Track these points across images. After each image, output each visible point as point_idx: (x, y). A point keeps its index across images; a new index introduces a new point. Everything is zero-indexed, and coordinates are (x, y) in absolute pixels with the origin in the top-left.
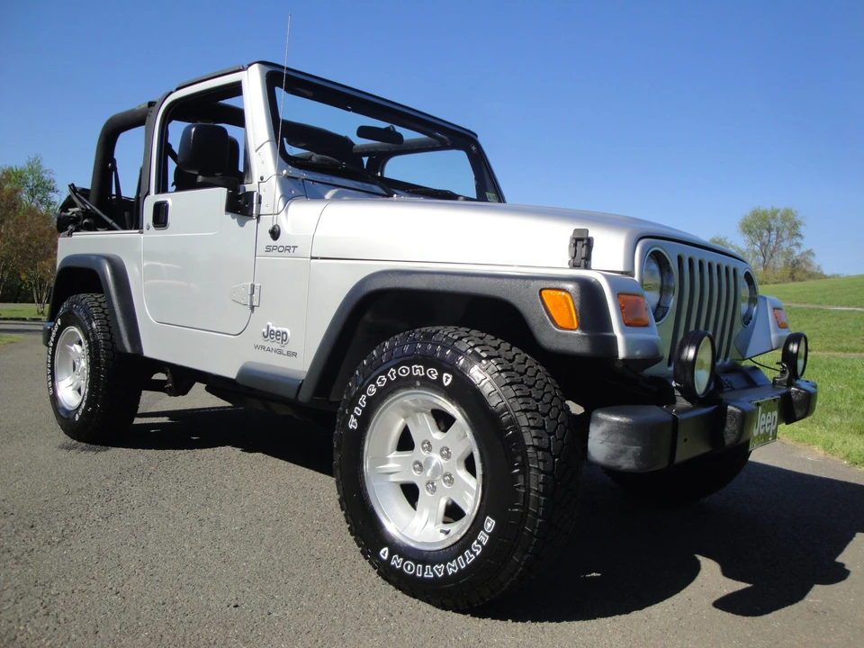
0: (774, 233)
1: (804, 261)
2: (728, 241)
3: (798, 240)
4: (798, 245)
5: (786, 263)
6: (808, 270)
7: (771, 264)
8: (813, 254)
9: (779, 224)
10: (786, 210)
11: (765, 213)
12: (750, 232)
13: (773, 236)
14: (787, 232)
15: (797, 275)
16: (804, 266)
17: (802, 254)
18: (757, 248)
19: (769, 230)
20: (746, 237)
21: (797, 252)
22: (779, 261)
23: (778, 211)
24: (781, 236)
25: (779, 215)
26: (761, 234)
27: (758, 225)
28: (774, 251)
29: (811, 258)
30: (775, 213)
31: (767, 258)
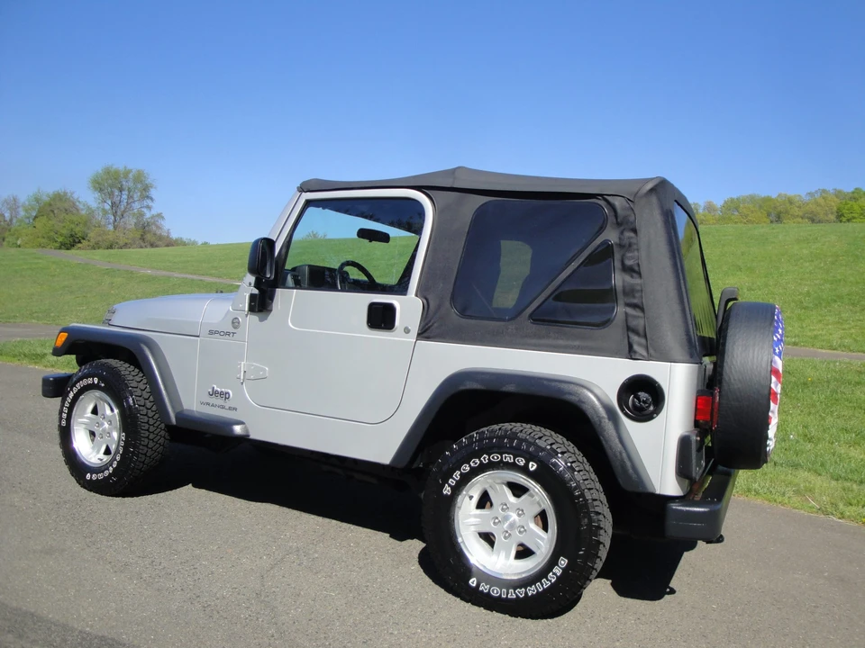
0: (125, 193)
1: (154, 223)
2: (75, 196)
3: (149, 202)
4: (149, 208)
5: (137, 225)
6: (158, 232)
7: (122, 224)
8: (163, 217)
9: (131, 184)
10: (138, 171)
11: (117, 172)
12: (101, 190)
13: (125, 197)
14: (139, 194)
15: (148, 237)
16: (154, 228)
17: (153, 217)
18: (107, 207)
19: (121, 190)
20: (97, 195)
21: (148, 215)
22: (130, 222)
23: (130, 171)
24: (132, 197)
25: (131, 176)
26: (111, 195)
27: (110, 183)
28: (124, 211)
29: (161, 222)
30: (127, 173)
31: (118, 218)
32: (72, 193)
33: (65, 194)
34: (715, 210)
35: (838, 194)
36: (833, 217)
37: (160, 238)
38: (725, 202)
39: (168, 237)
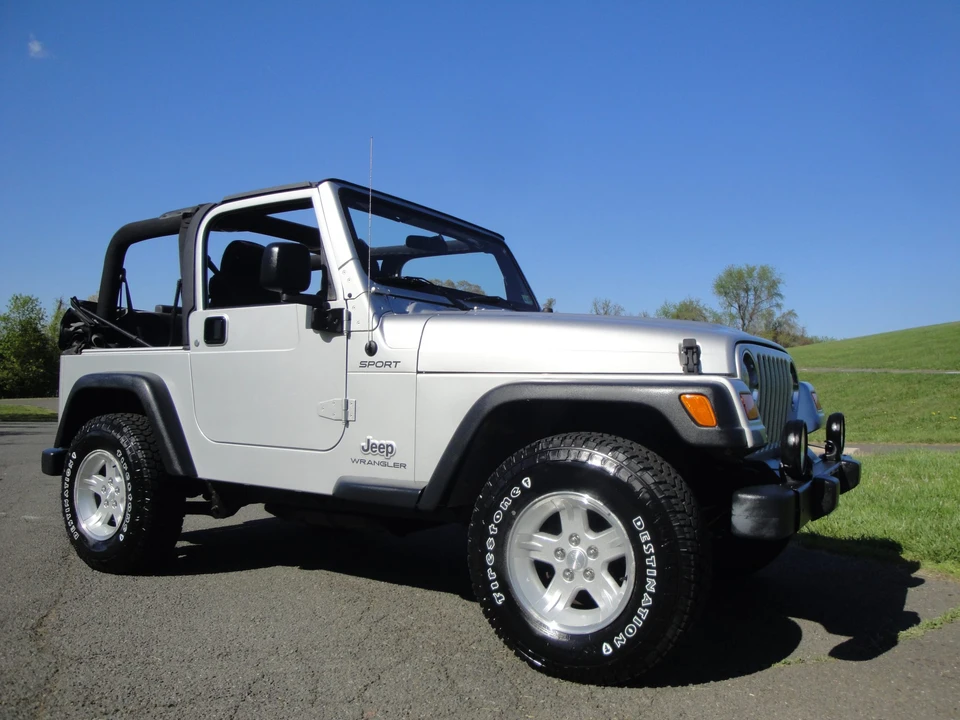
0: (752, 293)
1: (786, 323)
2: (701, 304)
3: (778, 300)
4: (778, 306)
5: (766, 326)
6: (792, 333)
7: (751, 325)
8: (795, 315)
9: (756, 283)
10: (762, 267)
11: (740, 273)
12: (726, 294)
13: (751, 297)
14: (766, 292)
15: (781, 338)
16: (787, 328)
17: (783, 316)
18: (734, 310)
19: (747, 290)
20: (722, 299)
22: (760, 324)
23: (753, 270)
24: (759, 297)
25: (755, 274)
26: (738, 296)
27: (734, 285)
28: (753, 313)
29: (793, 320)
30: (750, 271)
31: (746, 322)
32: (698, 302)
33: (691, 303)
37: (795, 339)
39: (802, 336)
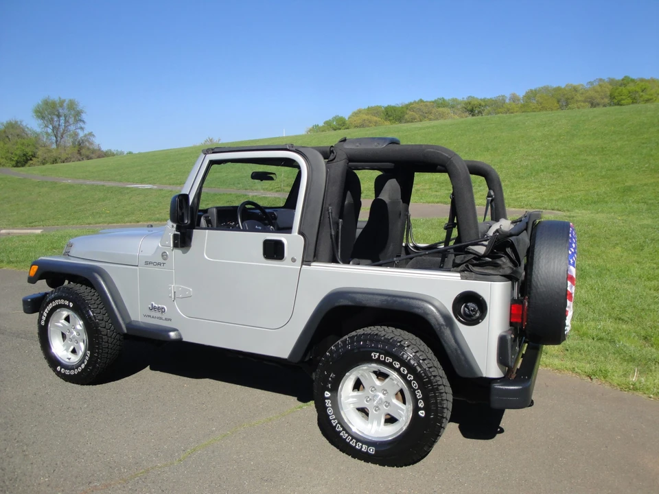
0: (62, 119)
1: (87, 141)
2: (24, 124)
3: (81, 124)
4: (82, 128)
5: (74, 143)
6: (91, 147)
7: (62, 143)
8: (93, 135)
9: (66, 111)
10: (70, 100)
11: (54, 104)
12: (43, 118)
13: (62, 121)
14: (73, 118)
15: (83, 151)
16: (87, 144)
17: (85, 136)
18: (50, 131)
19: (59, 116)
20: (40, 122)
21: (81, 134)
22: (68, 141)
23: (64, 101)
24: (68, 121)
25: (65, 104)
26: (51, 121)
27: (48, 111)
28: (63, 133)
29: (92, 139)
30: (62, 103)
31: (59, 139)
32: (21, 122)
33: (16, 122)
34: (519, 100)
35: (612, 82)
36: (607, 101)
37: (94, 151)
38: (527, 93)
39: (100, 150)
